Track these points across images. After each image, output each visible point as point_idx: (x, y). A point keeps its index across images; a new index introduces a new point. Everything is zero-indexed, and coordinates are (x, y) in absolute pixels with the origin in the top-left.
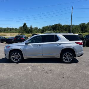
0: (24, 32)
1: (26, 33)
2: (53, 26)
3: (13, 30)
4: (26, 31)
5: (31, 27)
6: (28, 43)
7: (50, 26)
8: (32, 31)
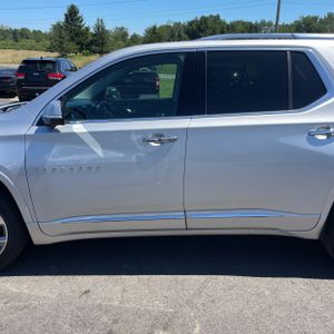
0: (73, 45)
1: (81, 50)
2: (191, 24)
3: (27, 38)
4: (78, 43)
5: (98, 27)
6: (61, 122)
7: (178, 25)
8: (103, 44)
